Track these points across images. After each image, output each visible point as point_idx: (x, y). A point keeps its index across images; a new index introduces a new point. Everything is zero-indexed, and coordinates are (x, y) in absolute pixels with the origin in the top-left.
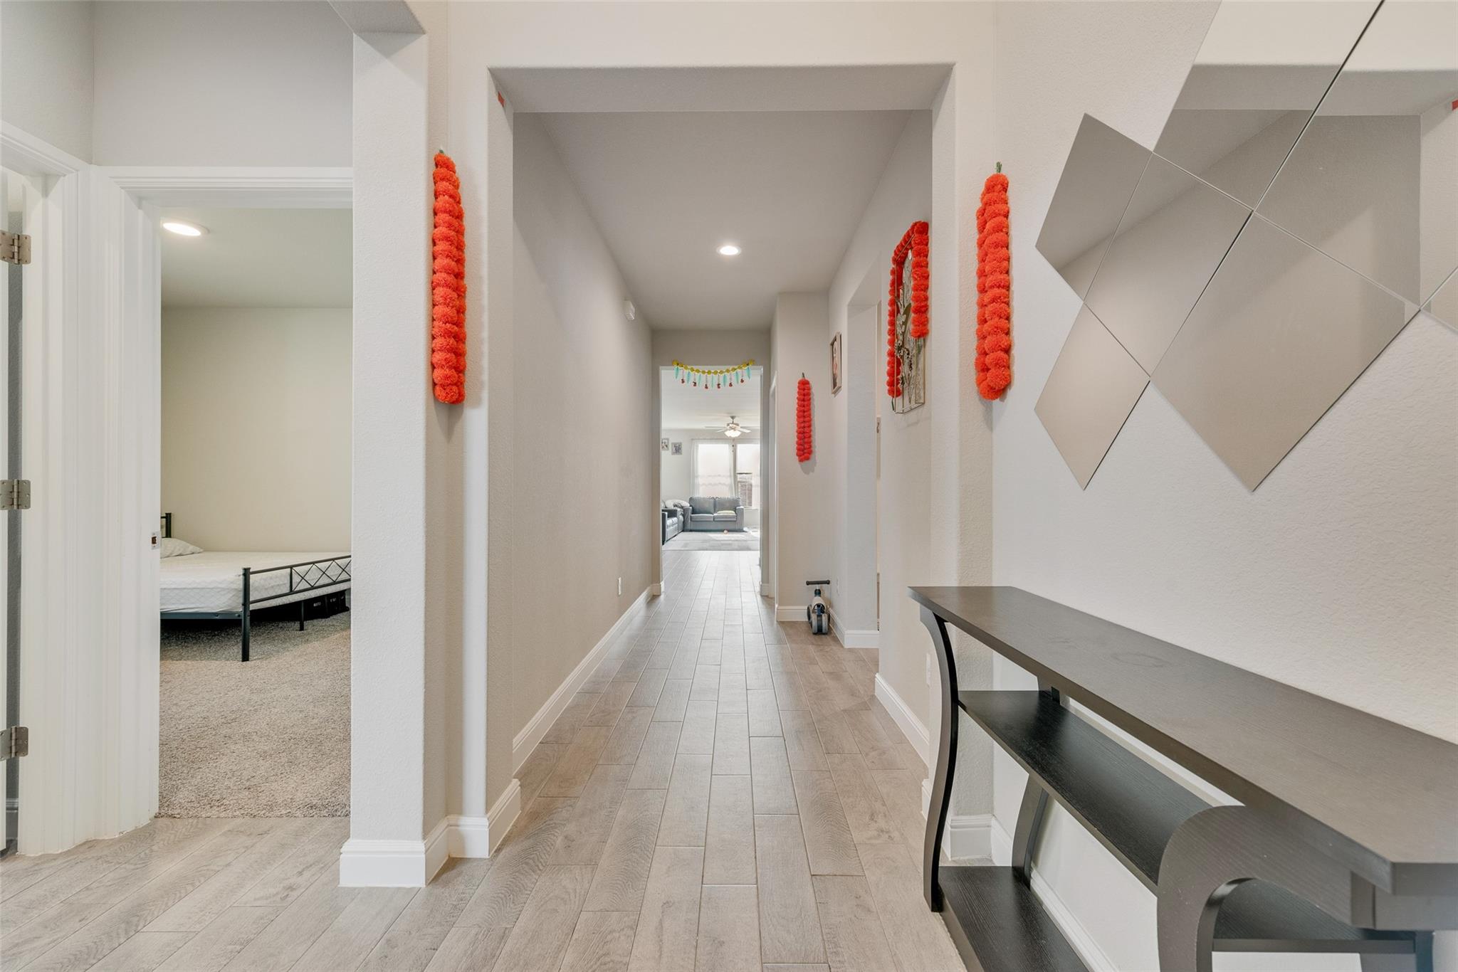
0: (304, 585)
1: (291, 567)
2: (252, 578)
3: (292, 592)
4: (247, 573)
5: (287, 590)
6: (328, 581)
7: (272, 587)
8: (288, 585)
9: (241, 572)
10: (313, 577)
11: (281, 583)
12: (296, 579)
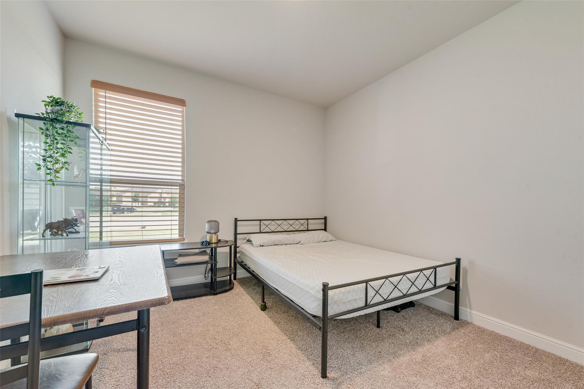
0: (378, 299)
1: (367, 282)
2: (330, 293)
3: (367, 306)
4: (326, 288)
5: (363, 304)
6: (400, 294)
7: (350, 301)
8: (364, 299)
9: (321, 287)
10: (386, 291)
11: (358, 297)
12: (371, 293)
